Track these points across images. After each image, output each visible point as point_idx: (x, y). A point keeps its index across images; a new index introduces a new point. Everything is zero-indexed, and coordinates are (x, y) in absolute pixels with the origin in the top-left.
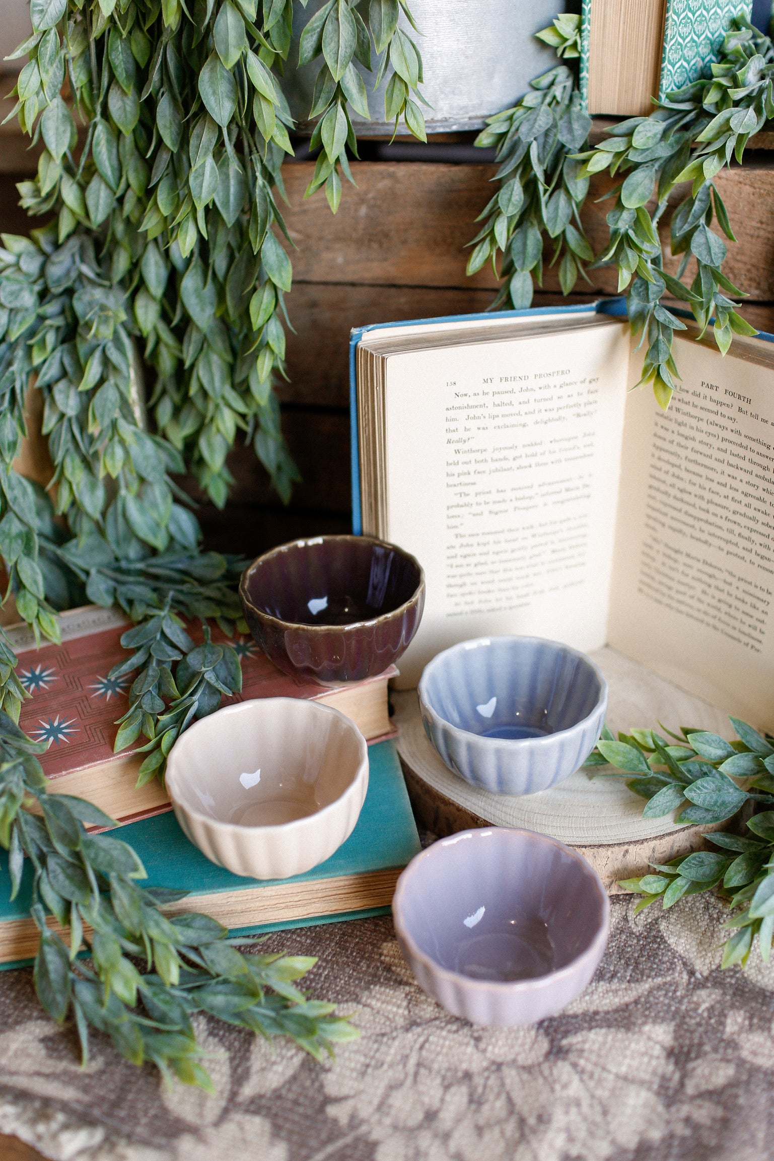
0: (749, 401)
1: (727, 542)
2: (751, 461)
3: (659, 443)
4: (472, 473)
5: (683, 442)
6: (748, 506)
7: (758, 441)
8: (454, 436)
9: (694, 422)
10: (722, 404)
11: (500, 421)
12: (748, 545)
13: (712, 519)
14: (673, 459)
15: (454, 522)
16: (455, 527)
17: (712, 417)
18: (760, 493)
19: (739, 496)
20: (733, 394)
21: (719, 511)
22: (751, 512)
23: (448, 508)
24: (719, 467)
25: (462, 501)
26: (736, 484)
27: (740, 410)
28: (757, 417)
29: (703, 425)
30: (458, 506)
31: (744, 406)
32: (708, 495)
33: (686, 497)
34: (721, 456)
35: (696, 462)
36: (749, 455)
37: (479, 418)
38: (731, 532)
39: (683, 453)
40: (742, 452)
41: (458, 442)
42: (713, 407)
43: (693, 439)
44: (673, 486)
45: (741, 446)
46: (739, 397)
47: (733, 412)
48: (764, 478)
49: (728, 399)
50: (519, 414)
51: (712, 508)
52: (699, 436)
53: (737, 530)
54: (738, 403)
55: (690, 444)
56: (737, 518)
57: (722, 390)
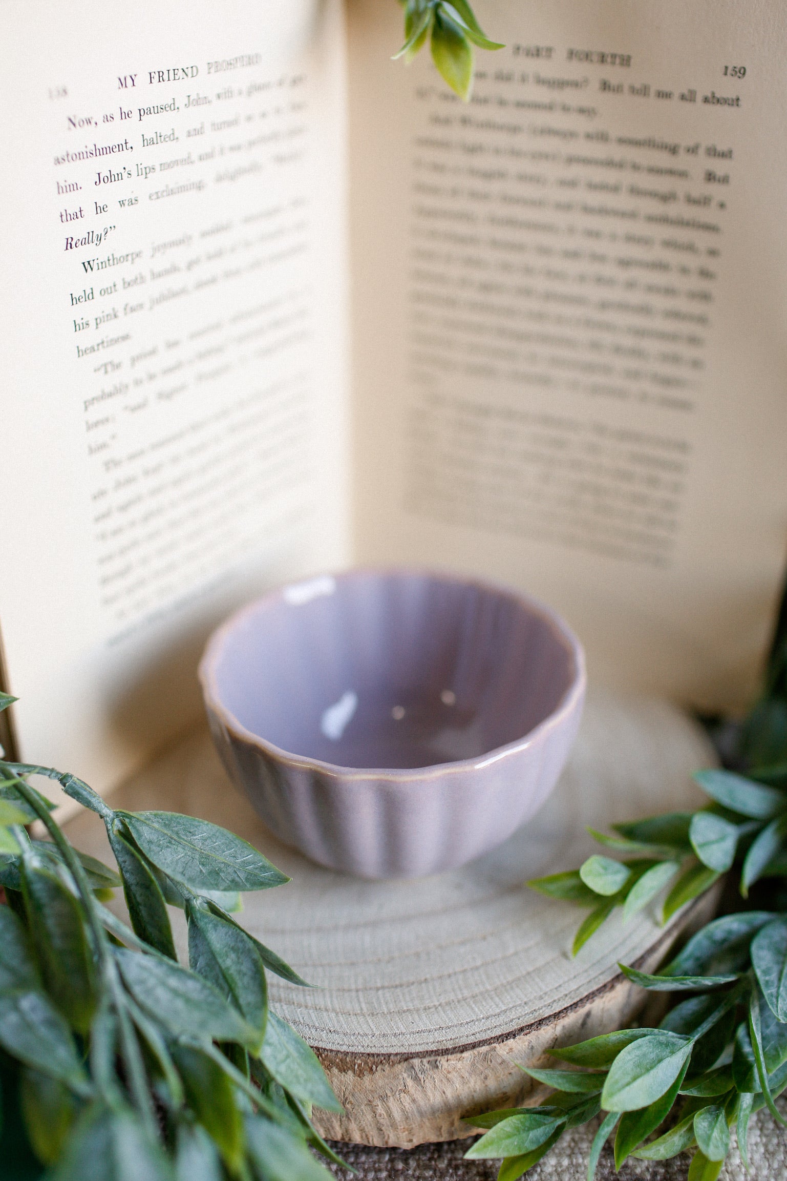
0: (626, 61)
1: (590, 368)
2: (635, 191)
3: (430, 202)
4: (121, 313)
5: (479, 185)
6: (631, 285)
7: (650, 144)
8: (78, 230)
9: (501, 139)
10: (561, 84)
11: (158, 181)
12: (632, 364)
13: (551, 329)
14: (462, 229)
15: (100, 435)
16: (103, 446)
17: (541, 119)
18: (658, 253)
19: (609, 270)
20: (587, 56)
21: (569, 311)
22: (636, 298)
23: (87, 405)
24: (561, 219)
25: (108, 382)
26: (600, 247)
27: (605, 86)
28: (644, 91)
29: (523, 142)
30: (105, 396)
31: (614, 74)
32: (541, 284)
33: (495, 299)
34: (565, 195)
35: (510, 222)
36: (627, 178)
37: (119, 177)
38: (595, 346)
39: (480, 209)
40: (610, 176)
41: (85, 242)
42: (543, 95)
43: (501, 175)
44: (464, 283)
45: (609, 163)
46: (603, 58)
47: (590, 96)
48: (664, 220)
49: (576, 70)
50: (188, 161)
51: (554, 308)
52: (513, 166)
53: (607, 338)
54: (595, 72)
55: (495, 187)
56: (612, 317)
57: (560, 54)
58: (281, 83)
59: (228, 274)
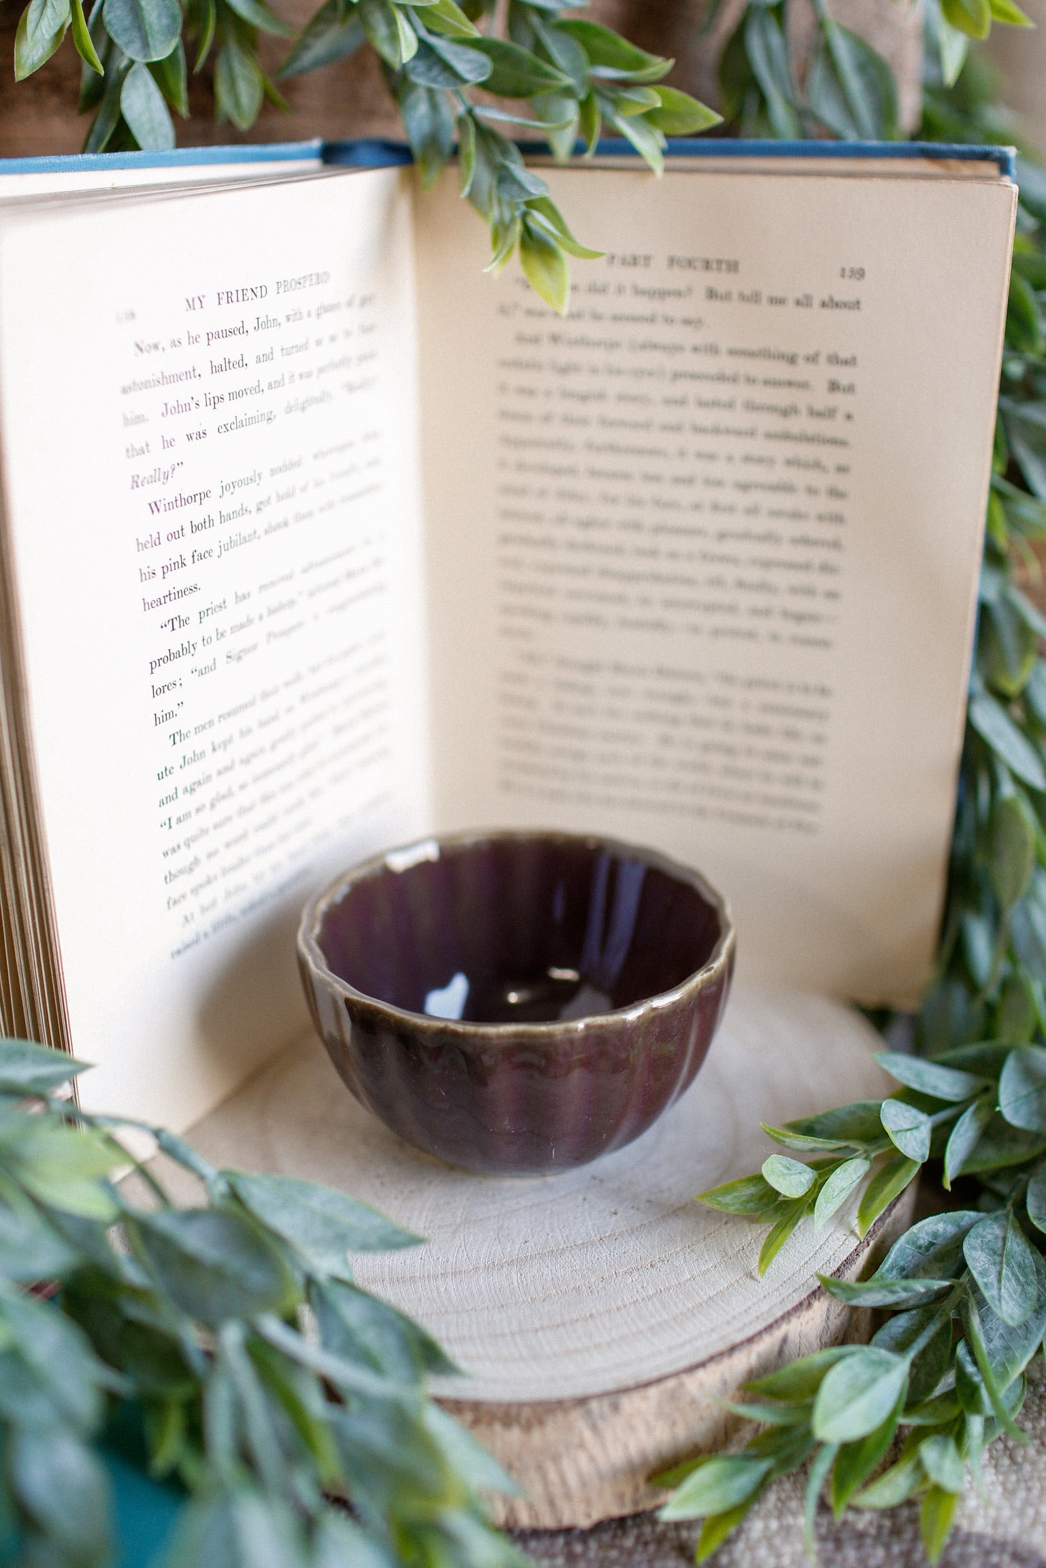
0: (733, 267)
1: (710, 608)
2: (751, 406)
3: (515, 429)
4: (188, 561)
5: (575, 408)
6: (752, 511)
7: (766, 354)
8: (144, 465)
9: (598, 357)
10: (663, 294)
11: (227, 412)
12: (760, 600)
13: (664, 566)
14: (556, 458)
15: (166, 702)
16: (169, 715)
17: (643, 332)
18: (781, 473)
19: (728, 496)
20: (690, 263)
21: (683, 544)
22: (760, 525)
23: (153, 665)
24: (669, 442)
25: (174, 641)
26: (717, 470)
27: (712, 294)
28: (755, 298)
29: (621, 358)
30: (171, 656)
31: (720, 281)
32: (651, 516)
33: (597, 536)
34: (673, 415)
35: (613, 449)
36: (741, 392)
37: (187, 407)
38: (717, 582)
39: (577, 435)
40: (722, 392)
41: (153, 480)
42: (643, 306)
43: (601, 396)
44: (561, 520)
45: (721, 378)
46: (707, 265)
47: (695, 306)
48: (786, 436)
49: (678, 279)
50: (257, 389)
51: (665, 543)
52: (613, 385)
53: (730, 573)
54: (701, 280)
55: (593, 410)
56: (730, 547)
57: (660, 262)
58: (350, 303)
59: (300, 517)
